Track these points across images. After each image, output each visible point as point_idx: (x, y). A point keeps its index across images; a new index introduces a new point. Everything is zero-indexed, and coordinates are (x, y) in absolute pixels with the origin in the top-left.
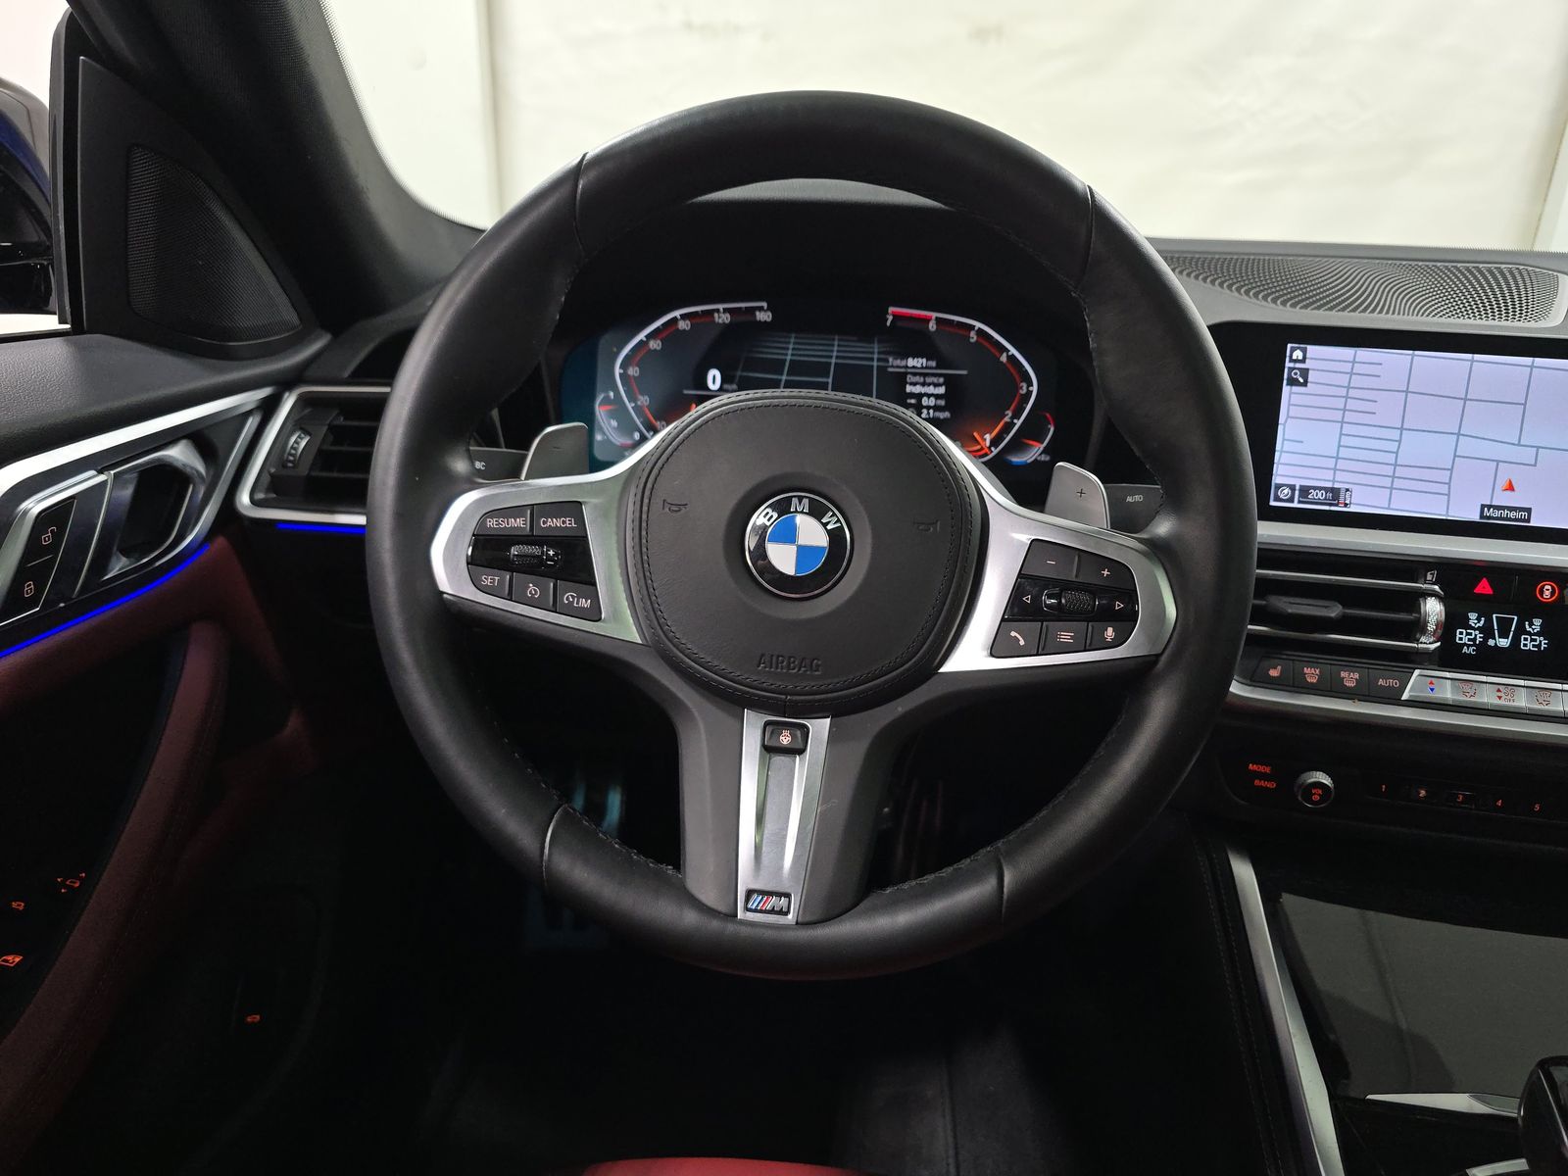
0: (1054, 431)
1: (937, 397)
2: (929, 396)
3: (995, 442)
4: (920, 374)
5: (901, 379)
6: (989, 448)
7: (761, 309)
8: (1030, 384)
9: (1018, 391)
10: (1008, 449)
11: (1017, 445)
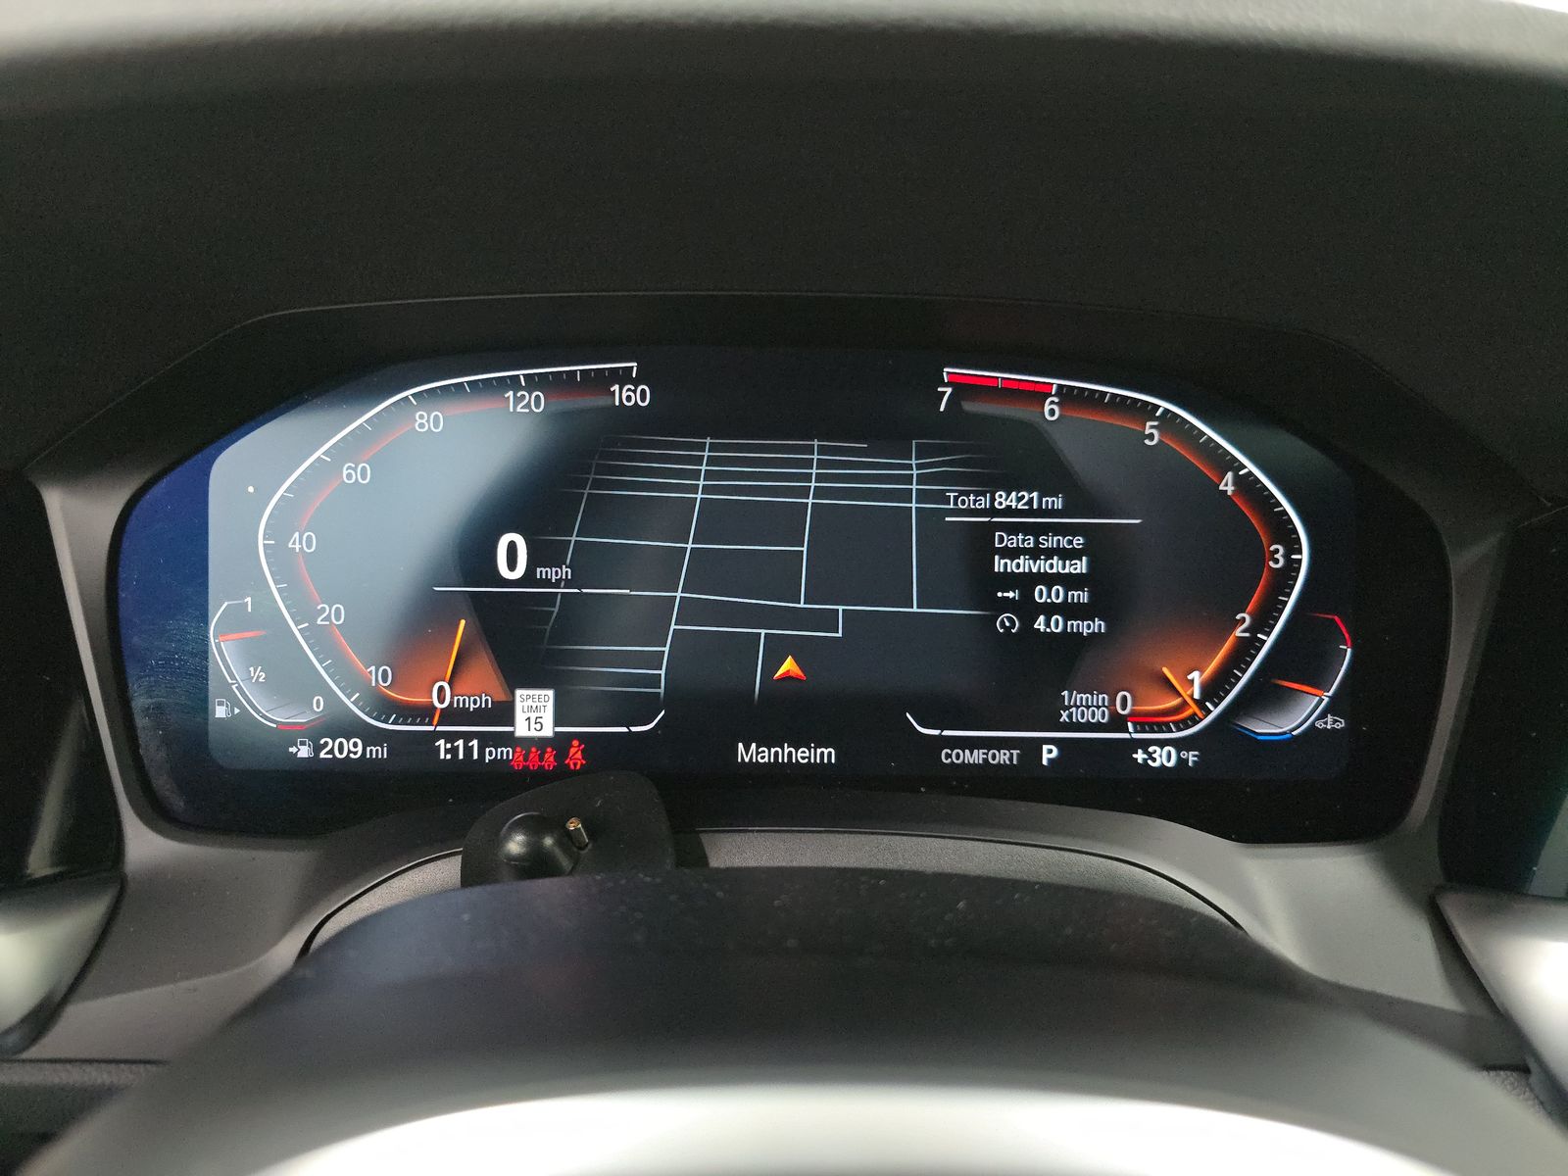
0: (1353, 655)
1: (1070, 582)
2: (1049, 580)
3: (1213, 690)
4: (1026, 529)
5: (980, 541)
6: (1200, 703)
7: (623, 378)
8: (1293, 546)
9: (1263, 563)
10: (1241, 706)
11: (1265, 695)
